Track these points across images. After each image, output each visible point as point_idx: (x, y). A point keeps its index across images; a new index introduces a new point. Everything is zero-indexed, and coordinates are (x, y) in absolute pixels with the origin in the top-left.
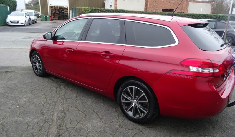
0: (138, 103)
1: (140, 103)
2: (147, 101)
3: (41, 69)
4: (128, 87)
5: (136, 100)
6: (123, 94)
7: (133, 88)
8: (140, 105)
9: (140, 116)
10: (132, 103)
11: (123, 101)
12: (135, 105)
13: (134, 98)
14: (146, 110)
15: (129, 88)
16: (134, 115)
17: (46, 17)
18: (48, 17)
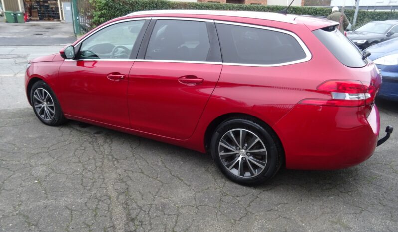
0: (249, 154)
1: (252, 154)
2: (265, 150)
3: (54, 112)
4: (231, 131)
5: (246, 150)
6: (222, 142)
7: (239, 131)
8: (251, 157)
9: (252, 174)
10: (238, 155)
11: (222, 153)
12: (242, 158)
13: (241, 147)
14: (263, 164)
15: (233, 132)
16: (242, 173)
17: (16, 15)
18: (19, 15)
